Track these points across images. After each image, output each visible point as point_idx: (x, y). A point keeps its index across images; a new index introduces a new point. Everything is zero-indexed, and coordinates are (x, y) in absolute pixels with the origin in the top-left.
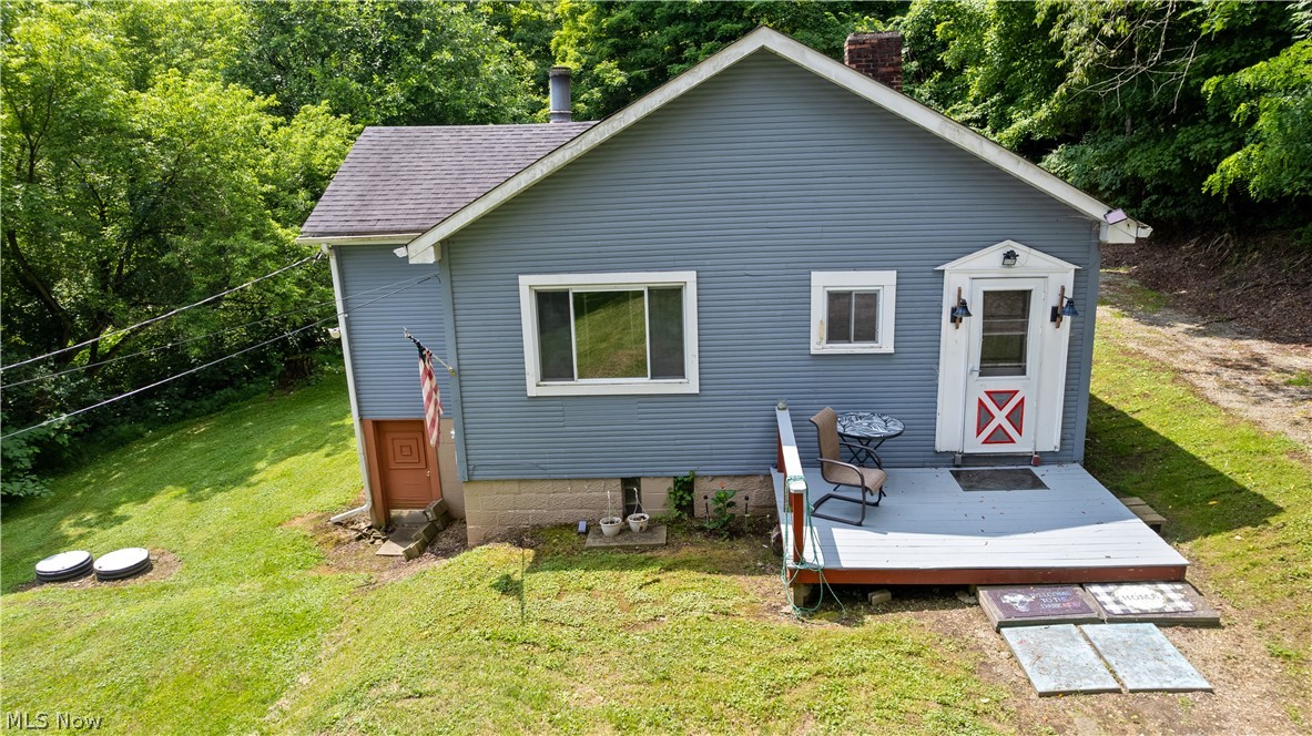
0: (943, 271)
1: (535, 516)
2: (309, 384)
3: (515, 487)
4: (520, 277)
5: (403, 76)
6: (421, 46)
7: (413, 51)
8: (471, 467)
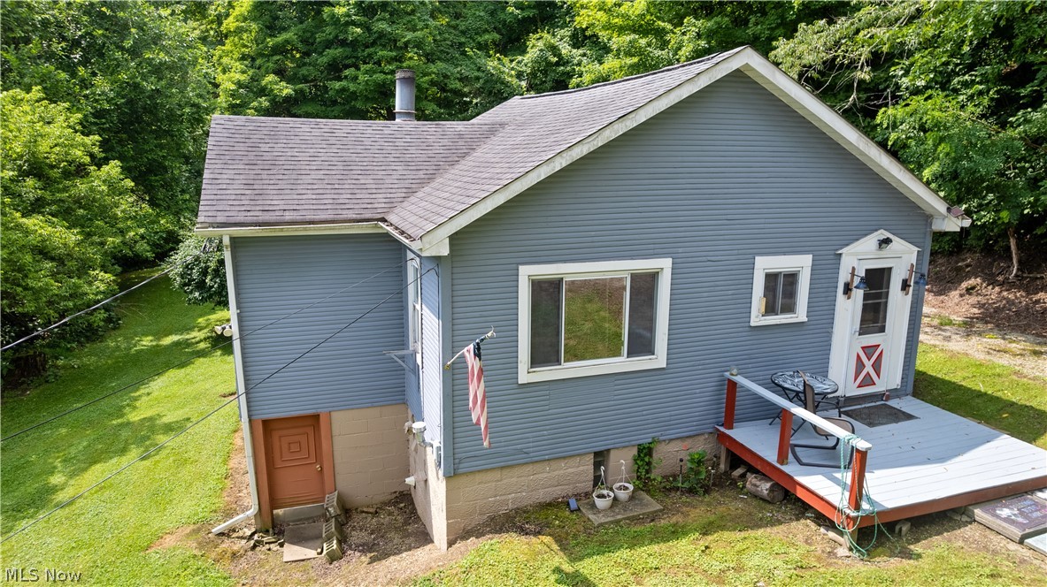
0: (841, 254)
1: (514, 500)
2: (47, 382)
3: (497, 475)
4: (520, 267)
5: (111, 70)
6: (128, 44)
7: (122, 49)
8: (457, 461)
